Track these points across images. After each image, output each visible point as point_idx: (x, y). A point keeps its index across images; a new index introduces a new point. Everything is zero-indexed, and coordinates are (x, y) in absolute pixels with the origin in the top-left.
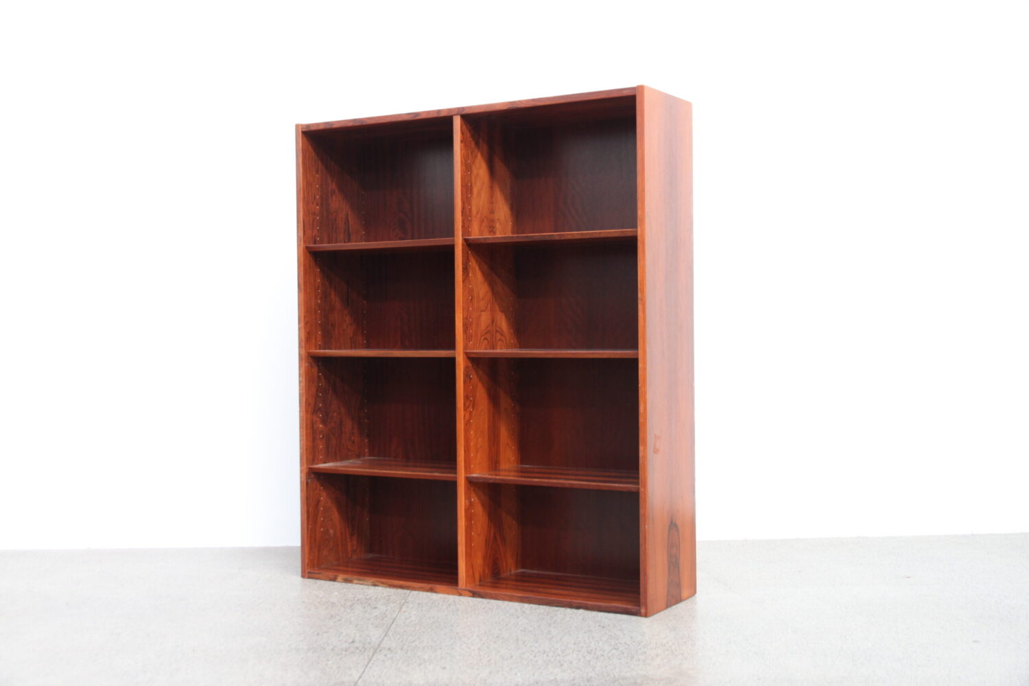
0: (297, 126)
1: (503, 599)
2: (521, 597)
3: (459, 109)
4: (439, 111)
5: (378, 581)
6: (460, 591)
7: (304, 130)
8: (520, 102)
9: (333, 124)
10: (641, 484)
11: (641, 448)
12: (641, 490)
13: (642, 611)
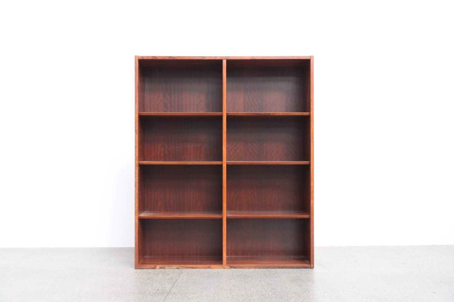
0: (136, 57)
1: (246, 268)
2: (255, 266)
3: (226, 57)
4: (216, 57)
5: (179, 266)
6: (224, 267)
7: (140, 59)
8: (257, 57)
9: (157, 58)
10: (311, 215)
11: (312, 200)
12: (312, 217)
13: (312, 266)
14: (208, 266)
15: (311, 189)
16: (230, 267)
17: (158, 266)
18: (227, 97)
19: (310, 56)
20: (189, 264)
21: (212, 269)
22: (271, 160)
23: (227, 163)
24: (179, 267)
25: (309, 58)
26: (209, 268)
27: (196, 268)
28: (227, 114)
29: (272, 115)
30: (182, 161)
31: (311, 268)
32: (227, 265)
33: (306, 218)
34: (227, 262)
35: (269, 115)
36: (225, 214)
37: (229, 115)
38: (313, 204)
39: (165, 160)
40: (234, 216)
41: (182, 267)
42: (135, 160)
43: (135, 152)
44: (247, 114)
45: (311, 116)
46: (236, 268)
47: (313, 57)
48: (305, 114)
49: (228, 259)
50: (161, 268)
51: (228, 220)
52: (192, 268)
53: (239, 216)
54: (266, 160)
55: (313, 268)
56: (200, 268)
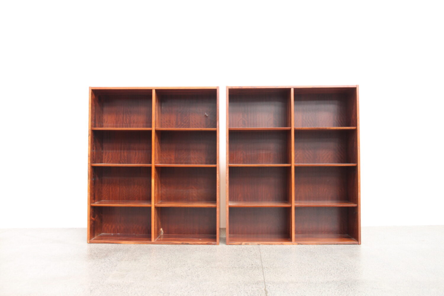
0: (227, 87)
3: (294, 86)
6: (293, 243)
10: (359, 204)
11: (359, 193)
12: (359, 206)
13: (359, 243)
14: (281, 243)
15: (359, 185)
16: (297, 244)
17: (244, 243)
18: (294, 115)
19: (356, 85)
20: (267, 241)
21: (284, 246)
22: (322, 163)
23: (295, 165)
24: (259, 244)
25: (355, 87)
26: (282, 244)
27: (272, 244)
28: (295, 128)
29: (328, 129)
30: (256, 164)
31: (359, 244)
32: (295, 242)
33: (354, 206)
34: (295, 240)
35: (326, 129)
36: (294, 204)
37: (296, 129)
38: (360, 196)
39: (244, 163)
40: (300, 205)
41: (262, 244)
42: (226, 163)
43: (226, 157)
44: (309, 128)
45: (358, 129)
46: (302, 244)
47: (358, 85)
48: (353, 129)
49: (296, 237)
50: (246, 244)
51: (296, 208)
52: (269, 244)
53: (304, 205)
54: (319, 163)
55: (360, 244)
56: (275, 244)
